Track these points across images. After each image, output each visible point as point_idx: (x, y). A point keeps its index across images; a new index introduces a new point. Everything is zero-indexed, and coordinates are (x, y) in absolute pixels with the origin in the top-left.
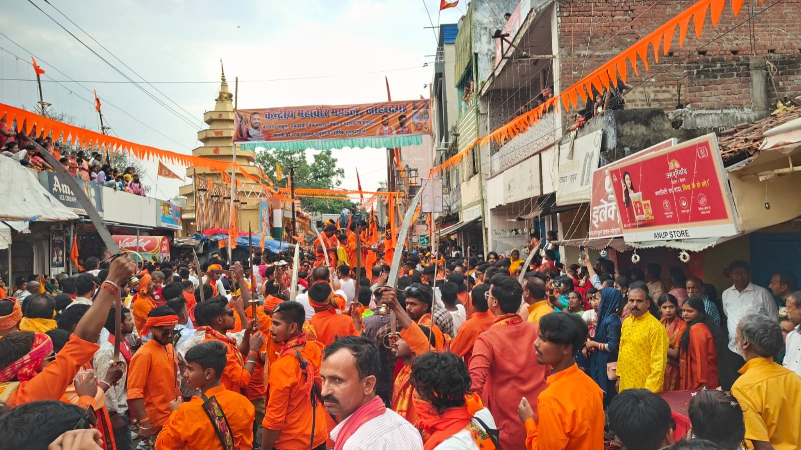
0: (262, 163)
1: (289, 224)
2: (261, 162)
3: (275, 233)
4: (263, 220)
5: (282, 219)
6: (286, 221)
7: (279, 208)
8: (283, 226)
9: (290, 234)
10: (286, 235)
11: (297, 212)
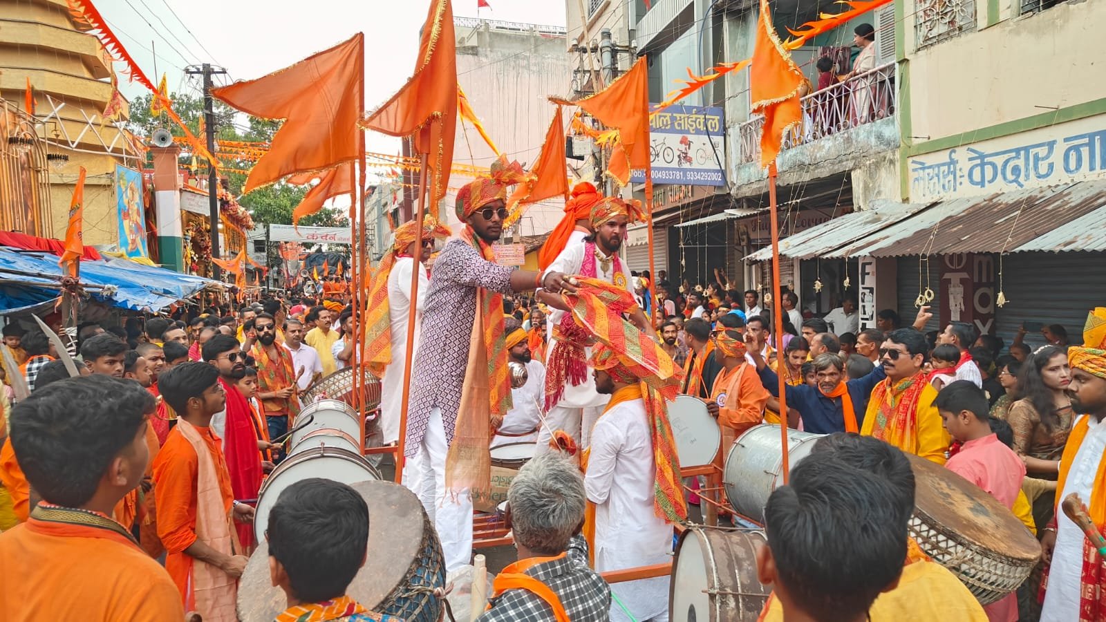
0: (142, 121)
1: (200, 231)
2: (139, 120)
3: (159, 249)
4: (126, 215)
5: (182, 216)
6: (191, 223)
7: (174, 188)
8: (185, 235)
9: (202, 257)
10: (192, 258)
11: (222, 200)
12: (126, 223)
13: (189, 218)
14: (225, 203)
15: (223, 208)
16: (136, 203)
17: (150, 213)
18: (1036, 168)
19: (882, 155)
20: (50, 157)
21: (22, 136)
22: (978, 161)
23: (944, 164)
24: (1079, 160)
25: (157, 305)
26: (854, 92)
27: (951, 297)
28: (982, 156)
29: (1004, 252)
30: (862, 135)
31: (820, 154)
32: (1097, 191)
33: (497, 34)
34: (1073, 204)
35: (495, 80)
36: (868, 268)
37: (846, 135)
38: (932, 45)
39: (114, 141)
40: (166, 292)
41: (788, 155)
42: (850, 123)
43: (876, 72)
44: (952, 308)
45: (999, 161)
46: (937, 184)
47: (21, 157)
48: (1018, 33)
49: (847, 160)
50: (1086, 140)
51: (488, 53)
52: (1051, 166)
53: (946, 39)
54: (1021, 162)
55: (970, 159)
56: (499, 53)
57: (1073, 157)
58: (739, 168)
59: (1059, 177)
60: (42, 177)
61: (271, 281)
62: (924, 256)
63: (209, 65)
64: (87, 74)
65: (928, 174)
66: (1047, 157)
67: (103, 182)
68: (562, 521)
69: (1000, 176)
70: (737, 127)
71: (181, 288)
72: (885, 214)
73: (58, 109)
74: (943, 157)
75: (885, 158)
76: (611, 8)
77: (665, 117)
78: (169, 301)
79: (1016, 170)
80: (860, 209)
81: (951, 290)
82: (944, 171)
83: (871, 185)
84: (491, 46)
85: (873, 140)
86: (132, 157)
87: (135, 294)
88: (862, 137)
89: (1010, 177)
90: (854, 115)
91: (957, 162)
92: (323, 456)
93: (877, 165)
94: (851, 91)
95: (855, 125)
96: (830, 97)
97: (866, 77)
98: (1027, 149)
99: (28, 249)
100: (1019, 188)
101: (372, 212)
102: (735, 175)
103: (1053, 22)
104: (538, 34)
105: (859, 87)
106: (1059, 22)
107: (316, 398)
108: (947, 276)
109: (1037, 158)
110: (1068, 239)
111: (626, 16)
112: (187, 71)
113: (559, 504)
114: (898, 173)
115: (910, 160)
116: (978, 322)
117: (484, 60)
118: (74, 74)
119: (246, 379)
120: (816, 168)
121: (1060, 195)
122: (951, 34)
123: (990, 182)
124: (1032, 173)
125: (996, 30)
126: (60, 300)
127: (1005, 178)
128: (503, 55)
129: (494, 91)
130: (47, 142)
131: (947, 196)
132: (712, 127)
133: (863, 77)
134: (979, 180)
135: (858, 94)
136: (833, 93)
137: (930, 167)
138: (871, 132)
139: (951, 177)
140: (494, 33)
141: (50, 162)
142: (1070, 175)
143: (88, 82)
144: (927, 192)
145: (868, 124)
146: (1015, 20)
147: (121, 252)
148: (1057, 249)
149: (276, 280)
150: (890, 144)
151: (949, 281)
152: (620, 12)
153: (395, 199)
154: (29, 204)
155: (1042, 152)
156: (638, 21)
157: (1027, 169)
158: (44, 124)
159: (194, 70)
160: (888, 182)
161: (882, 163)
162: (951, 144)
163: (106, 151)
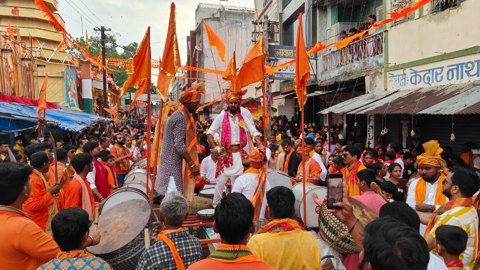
1: (100, 96)
3: (83, 104)
4: (69, 90)
5: (92, 90)
6: (96, 93)
7: (89, 78)
8: (94, 98)
9: (101, 107)
10: (97, 108)
11: (109, 83)
12: (69, 93)
13: (95, 91)
14: (110, 85)
15: (109, 87)
16: (73, 84)
17: (79, 89)
18: (436, 78)
19: (377, 70)
20: (38, 66)
21: (27, 57)
22: (414, 74)
23: (401, 75)
24: (453, 75)
25: (79, 128)
26: (368, 43)
27: (403, 131)
28: (416, 72)
29: (414, 114)
30: (370, 61)
31: (354, 69)
32: (457, 89)
33: (228, 12)
34: (446, 94)
35: (227, 32)
36: (371, 118)
37: (364, 61)
38: (397, 24)
39: (65, 58)
40: (83, 123)
41: (341, 69)
42: (366, 56)
43: (376, 35)
44: (404, 135)
45: (422, 74)
46: (398, 83)
47: (26, 66)
48: (430, 21)
49: (364, 72)
50: (456, 67)
51: (224, 20)
52: (442, 77)
53: (403, 22)
54: (430, 75)
55: (411, 73)
56: (229, 20)
57: (450, 73)
58: (322, 74)
59: (445, 82)
60: (35, 74)
61: (132, 117)
62: (384, 114)
63: (104, 27)
64: (54, 30)
65: (395, 79)
66: (441, 73)
67: (60, 75)
68: (181, 213)
69: (422, 81)
70: (321, 56)
71: (89, 121)
72: (377, 95)
73: (42, 45)
74: (400, 72)
75: (378, 71)
76: (273, 3)
77: (291, 52)
78: (83, 127)
79: (429, 78)
80: (368, 93)
81: (403, 128)
82: (401, 78)
83: (373, 83)
84: (226, 17)
85: (374, 64)
86: (72, 65)
87: (69, 124)
88: (370, 62)
89: (426, 81)
90: (368, 53)
91: (406, 74)
92: (126, 191)
93: (375, 74)
94: (367, 43)
95: (368, 57)
96: (359, 45)
97: (372, 37)
98: (433, 70)
99: (28, 105)
100: (430, 86)
101: (175, 88)
102: (320, 77)
103: (444, 17)
104: (246, 12)
105: (370, 41)
106: (446, 17)
107: (136, 168)
108: (402, 122)
109: (437, 74)
110: (438, 109)
111: (278, 7)
112: (95, 29)
113: (179, 207)
114: (383, 78)
115: (388, 73)
116: (413, 142)
117: (222, 23)
118: (49, 30)
119: (110, 159)
120: (352, 75)
121: (444, 90)
122: (405, 20)
123: (418, 83)
124: (435, 80)
125: (422, 19)
126: (37, 127)
127: (424, 82)
128: (231, 21)
129: (227, 37)
130: (37, 59)
131: (402, 88)
132: (311, 56)
133: (371, 37)
134: (414, 82)
135: (369, 44)
136: (359, 43)
137: (395, 76)
138: (374, 60)
139: (403, 80)
140: (227, 12)
141: (38, 68)
142: (450, 81)
143: (54, 33)
144: (394, 86)
145: (372, 57)
146: (429, 16)
147: (67, 105)
148: (432, 114)
149: (134, 117)
150: (381, 66)
151: (402, 124)
152: (276, 5)
153: (184, 83)
154: (30, 85)
155: (439, 71)
156: (283, 9)
157: (433, 78)
158: (36, 52)
159: (97, 29)
160: (379, 82)
161: (377, 74)
162: (404, 66)
163: (61, 63)
